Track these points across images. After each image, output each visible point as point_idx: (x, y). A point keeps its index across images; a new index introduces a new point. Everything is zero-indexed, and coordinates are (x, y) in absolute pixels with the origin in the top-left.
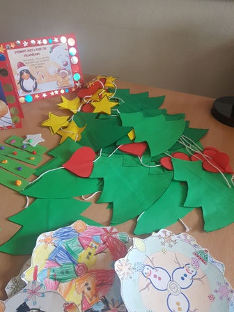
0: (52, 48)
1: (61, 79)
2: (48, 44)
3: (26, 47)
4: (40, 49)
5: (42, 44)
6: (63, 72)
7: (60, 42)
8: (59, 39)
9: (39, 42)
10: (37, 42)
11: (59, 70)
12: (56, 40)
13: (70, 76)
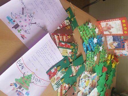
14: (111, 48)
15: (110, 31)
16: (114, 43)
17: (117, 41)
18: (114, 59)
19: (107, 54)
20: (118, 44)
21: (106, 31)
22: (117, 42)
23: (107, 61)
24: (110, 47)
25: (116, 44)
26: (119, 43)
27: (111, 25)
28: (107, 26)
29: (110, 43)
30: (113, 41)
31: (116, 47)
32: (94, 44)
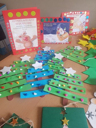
0: (81, 16)
1: (81, 28)
2: (80, 14)
3: (73, 14)
4: (77, 16)
5: (78, 14)
6: (82, 25)
7: (84, 13)
8: (84, 12)
9: (78, 13)
10: (77, 13)
11: (81, 24)
12: (83, 13)
13: (84, 27)
14: (68, 38)
15: (32, 37)
16: (59, 34)
17: (56, 28)
18: (89, 36)
19: (76, 47)
20: (62, 28)
21: (32, 44)
22: (59, 29)
23: (88, 48)
24: (65, 39)
25: (61, 31)
26: (61, 26)
27: (19, 35)
28: (21, 40)
29: (59, 39)
30: (55, 34)
31: (66, 31)
32: (42, 69)
